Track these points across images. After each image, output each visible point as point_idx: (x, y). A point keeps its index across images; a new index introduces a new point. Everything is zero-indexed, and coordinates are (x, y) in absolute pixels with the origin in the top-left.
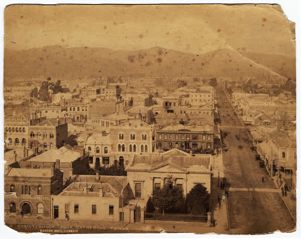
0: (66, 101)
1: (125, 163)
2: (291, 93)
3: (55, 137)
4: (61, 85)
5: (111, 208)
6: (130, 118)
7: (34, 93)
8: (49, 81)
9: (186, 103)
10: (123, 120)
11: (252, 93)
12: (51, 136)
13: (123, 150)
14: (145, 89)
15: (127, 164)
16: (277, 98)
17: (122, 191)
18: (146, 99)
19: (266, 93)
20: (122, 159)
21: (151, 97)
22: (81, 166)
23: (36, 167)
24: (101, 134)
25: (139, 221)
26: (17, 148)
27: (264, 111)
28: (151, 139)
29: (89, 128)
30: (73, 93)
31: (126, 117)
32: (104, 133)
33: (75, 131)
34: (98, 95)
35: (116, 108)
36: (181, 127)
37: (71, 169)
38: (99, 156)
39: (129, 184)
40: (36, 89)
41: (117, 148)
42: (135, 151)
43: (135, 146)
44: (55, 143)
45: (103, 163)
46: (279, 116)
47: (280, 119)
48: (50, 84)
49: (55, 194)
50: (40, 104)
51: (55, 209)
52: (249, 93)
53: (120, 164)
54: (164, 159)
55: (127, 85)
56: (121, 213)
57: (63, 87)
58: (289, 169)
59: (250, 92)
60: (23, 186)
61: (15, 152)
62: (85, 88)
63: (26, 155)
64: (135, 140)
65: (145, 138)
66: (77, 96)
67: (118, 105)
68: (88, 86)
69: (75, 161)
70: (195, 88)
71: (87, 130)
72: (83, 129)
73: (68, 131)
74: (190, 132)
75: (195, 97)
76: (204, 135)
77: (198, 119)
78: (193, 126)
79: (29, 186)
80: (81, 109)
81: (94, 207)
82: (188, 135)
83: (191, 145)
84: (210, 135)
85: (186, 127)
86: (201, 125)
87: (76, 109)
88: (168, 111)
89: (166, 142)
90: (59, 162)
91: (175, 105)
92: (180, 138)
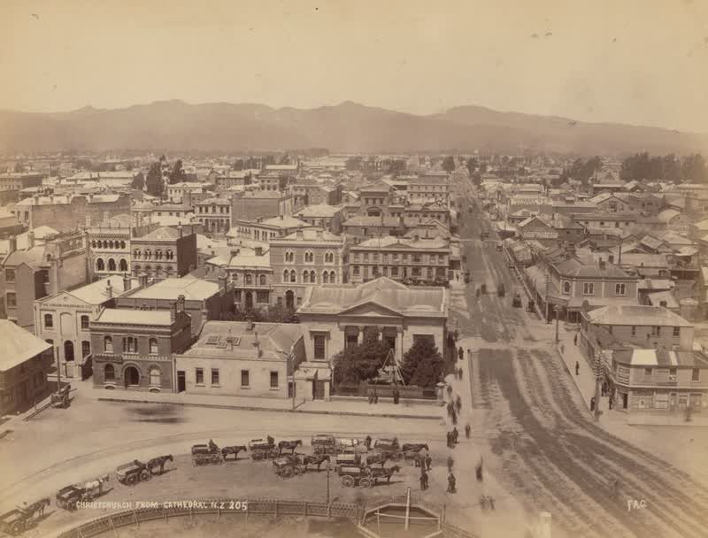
0: (192, 196)
1: (295, 301)
2: (580, 183)
3: (175, 258)
4: (183, 168)
5: (274, 375)
6: (305, 224)
7: (137, 182)
8: (164, 163)
9: (400, 199)
10: (290, 228)
11: (515, 182)
12: (169, 256)
13: (293, 280)
14: (329, 175)
15: (298, 303)
16: (557, 192)
17: (292, 347)
18: (331, 193)
19: (538, 183)
20: (290, 295)
21: (340, 188)
22: (222, 307)
23: (144, 308)
24: (254, 253)
25: (322, 396)
26: (111, 275)
27: (535, 213)
28: (341, 261)
29: (233, 241)
30: (204, 182)
31: (297, 223)
32: (259, 251)
33: (210, 247)
34: (248, 186)
35: (279, 207)
36: (393, 240)
37: (205, 311)
38: (252, 290)
39: (302, 337)
40: (141, 175)
41: (283, 277)
42: (312, 280)
43: (313, 272)
44: (175, 267)
45: (259, 300)
46: (561, 222)
47: (561, 227)
48: (164, 166)
49: (178, 353)
50: (147, 200)
51: (179, 378)
52: (509, 182)
53: (288, 303)
54: (363, 295)
55: (298, 167)
56: (290, 385)
57: (187, 172)
58: (573, 310)
59: (512, 181)
60: (124, 339)
61: (109, 282)
62: (224, 173)
63: (128, 287)
64: (313, 263)
65: (329, 258)
66: (212, 188)
67: (281, 204)
68: (229, 171)
69: (210, 298)
70: (416, 174)
71: (230, 245)
72: (223, 243)
73: (198, 247)
74: (408, 250)
75: (415, 189)
76: (432, 254)
77: (422, 227)
78: (414, 239)
79: (136, 339)
80: (218, 209)
81: (245, 374)
82: (405, 254)
83: (409, 271)
84: (441, 255)
85: (401, 241)
86: (427, 237)
87: (210, 209)
88: (371, 214)
89: (366, 266)
90: (183, 299)
91: (381, 202)
92: (390, 260)
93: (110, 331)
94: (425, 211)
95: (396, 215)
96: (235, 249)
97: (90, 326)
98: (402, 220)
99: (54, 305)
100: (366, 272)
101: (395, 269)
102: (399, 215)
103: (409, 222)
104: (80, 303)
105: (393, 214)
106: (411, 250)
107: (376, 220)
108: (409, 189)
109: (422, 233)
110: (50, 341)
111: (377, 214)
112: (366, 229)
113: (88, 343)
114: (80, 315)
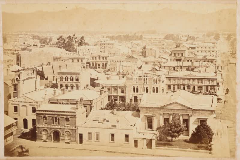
1: (138, 101)
3: (79, 80)
5: (127, 136)
13: (137, 91)
20: (136, 98)
25: (151, 147)
37: (93, 105)
38: (117, 96)
41: (132, 89)
42: (147, 92)
43: (147, 88)
48: (75, 38)
50: (66, 54)
51: (80, 137)
53: (135, 102)
56: (135, 141)
60: (53, 118)
64: (147, 84)
65: (155, 81)
74: (195, 77)
75: (200, 49)
76: (208, 80)
77: (203, 67)
78: (199, 72)
79: (59, 118)
80: (101, 58)
81: (113, 135)
82: (194, 79)
83: (196, 87)
84: (213, 80)
85: (192, 73)
86: (205, 71)
87: (98, 58)
88: (177, 60)
89: (174, 85)
90: (82, 99)
91: (182, 55)
92: (187, 82)
93: (46, 114)
94: (205, 59)
95: (190, 61)
96: (108, 76)
97: (36, 112)
98: (193, 63)
99: (18, 102)
100: (174, 88)
101: (189, 87)
102: (191, 61)
103: (196, 64)
104: (31, 101)
105: (188, 61)
106: (197, 77)
107: (179, 64)
108: (196, 48)
109: (202, 69)
110: (16, 119)
111: (180, 60)
112: (174, 68)
113: (35, 120)
114: (31, 107)
